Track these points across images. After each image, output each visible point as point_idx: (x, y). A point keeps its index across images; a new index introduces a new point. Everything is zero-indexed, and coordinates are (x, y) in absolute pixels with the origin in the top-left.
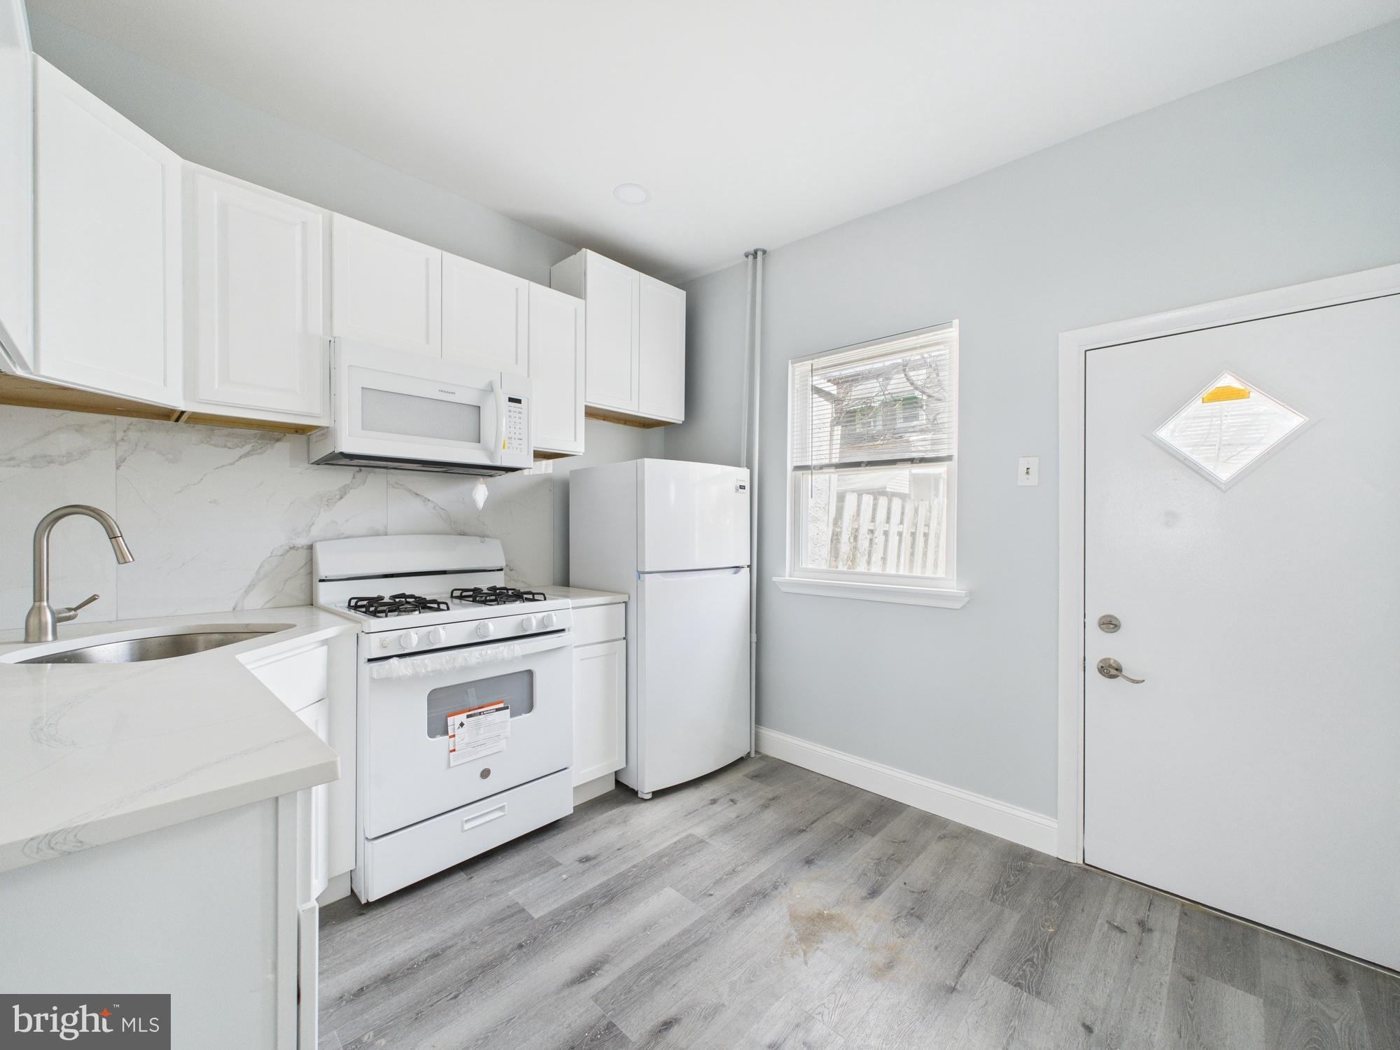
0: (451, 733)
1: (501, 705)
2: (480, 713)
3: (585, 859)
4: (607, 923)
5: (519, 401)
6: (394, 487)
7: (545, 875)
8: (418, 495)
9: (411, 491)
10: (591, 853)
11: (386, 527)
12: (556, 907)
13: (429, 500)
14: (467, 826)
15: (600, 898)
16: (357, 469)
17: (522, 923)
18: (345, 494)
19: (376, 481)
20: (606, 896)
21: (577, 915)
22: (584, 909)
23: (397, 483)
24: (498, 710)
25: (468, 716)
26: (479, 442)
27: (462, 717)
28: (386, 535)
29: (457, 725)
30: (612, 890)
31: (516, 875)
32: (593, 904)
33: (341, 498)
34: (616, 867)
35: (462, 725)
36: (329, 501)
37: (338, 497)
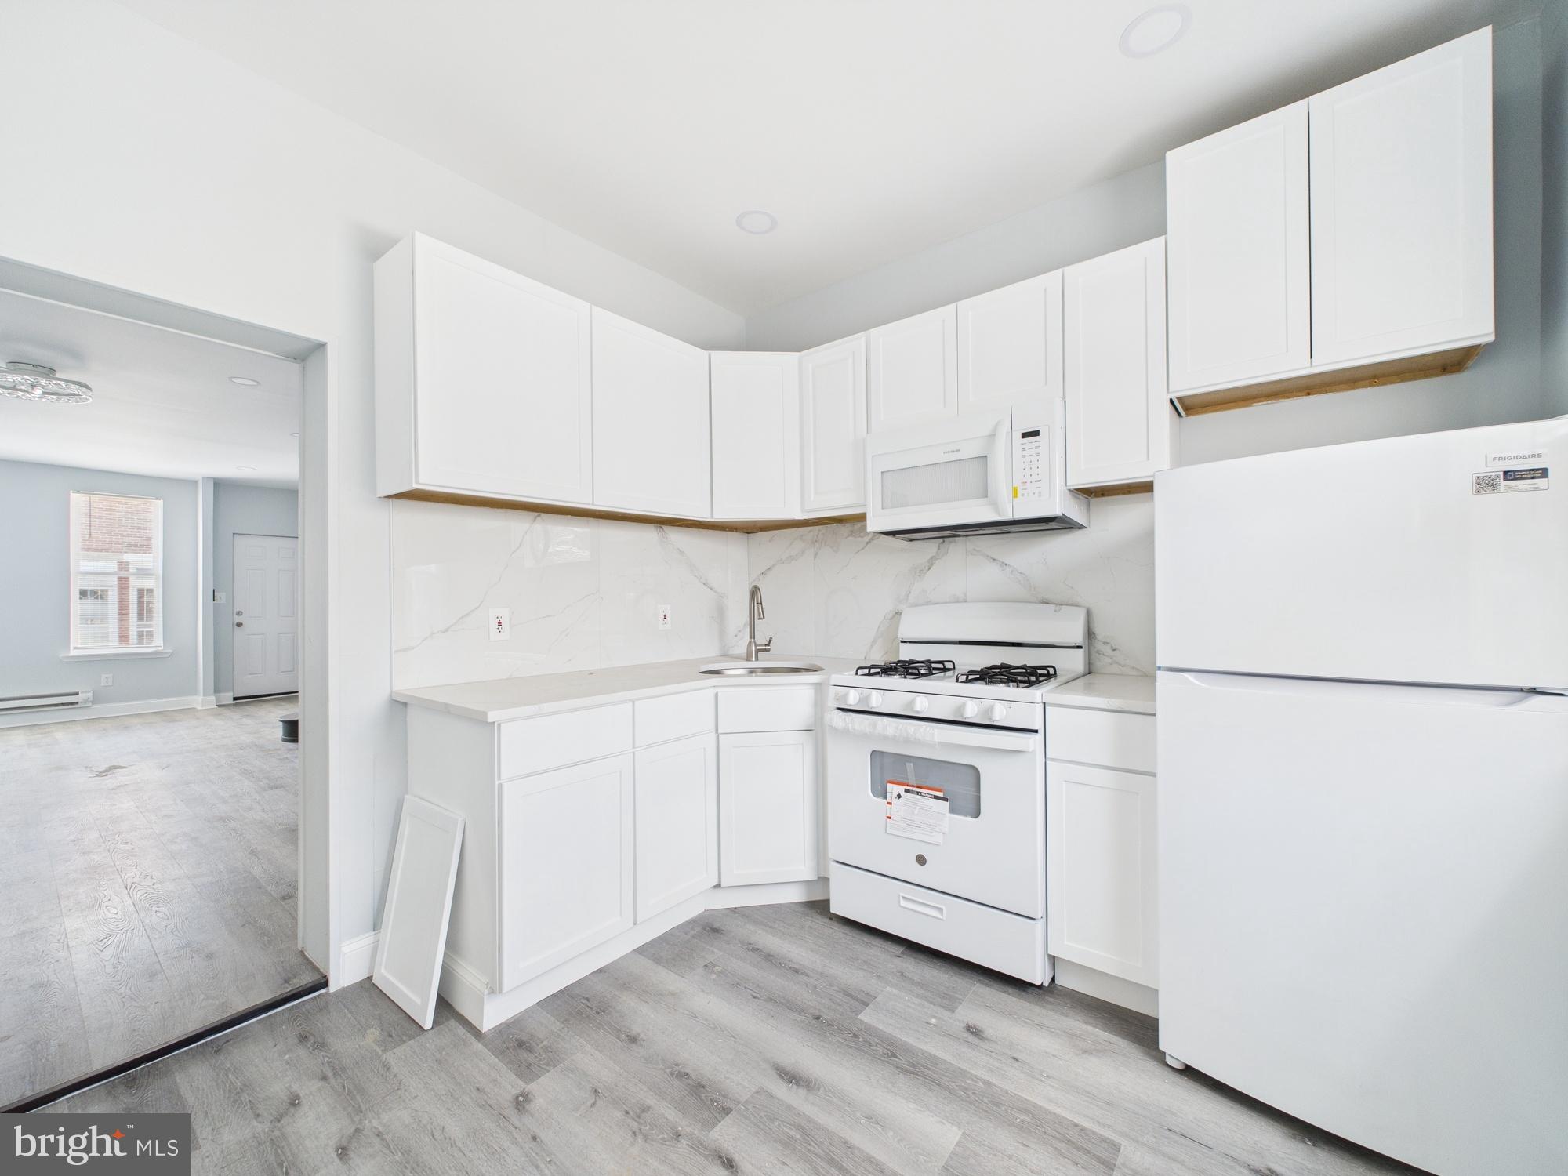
0: (889, 800)
1: (940, 794)
2: (918, 793)
3: (974, 1031)
4: (868, 1077)
5: (1036, 433)
6: (971, 554)
7: (927, 1004)
8: (994, 559)
9: (988, 556)
10: (989, 1032)
11: (965, 595)
12: (881, 1028)
13: (1006, 565)
14: (903, 903)
15: (909, 1062)
16: (941, 540)
17: (848, 1009)
18: (932, 564)
19: (958, 549)
20: (914, 1066)
21: (874, 1048)
22: (886, 1051)
23: (975, 550)
24: (936, 797)
25: (906, 791)
26: (986, 496)
27: (900, 789)
28: (966, 602)
29: (895, 795)
30: (929, 1069)
31: (917, 984)
32: (897, 1057)
33: (930, 569)
34: (977, 1064)
35: (899, 796)
36: (920, 572)
37: (927, 568)
